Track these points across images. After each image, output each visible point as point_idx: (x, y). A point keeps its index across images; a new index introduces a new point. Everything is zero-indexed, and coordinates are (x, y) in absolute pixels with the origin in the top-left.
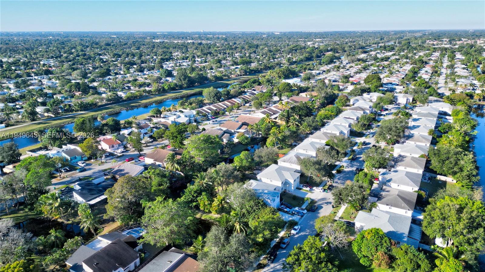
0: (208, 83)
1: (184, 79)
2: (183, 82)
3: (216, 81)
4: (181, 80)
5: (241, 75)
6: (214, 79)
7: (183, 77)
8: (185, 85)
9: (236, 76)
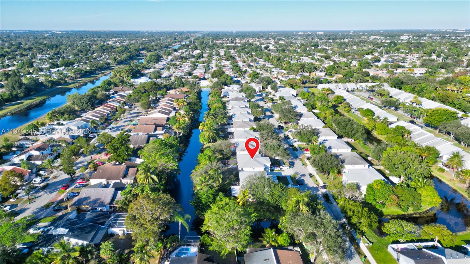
0: (44, 90)
1: (20, 87)
2: (19, 91)
3: (52, 87)
4: (14, 89)
5: (76, 78)
6: (49, 85)
7: (17, 85)
8: (22, 95)
9: (71, 79)
